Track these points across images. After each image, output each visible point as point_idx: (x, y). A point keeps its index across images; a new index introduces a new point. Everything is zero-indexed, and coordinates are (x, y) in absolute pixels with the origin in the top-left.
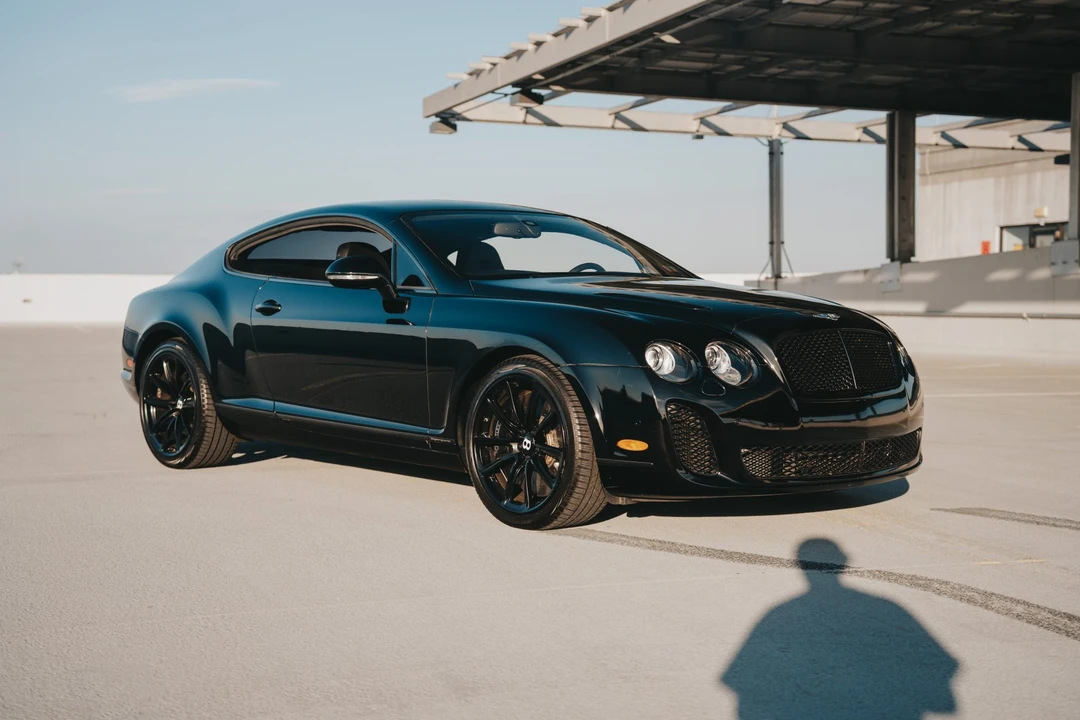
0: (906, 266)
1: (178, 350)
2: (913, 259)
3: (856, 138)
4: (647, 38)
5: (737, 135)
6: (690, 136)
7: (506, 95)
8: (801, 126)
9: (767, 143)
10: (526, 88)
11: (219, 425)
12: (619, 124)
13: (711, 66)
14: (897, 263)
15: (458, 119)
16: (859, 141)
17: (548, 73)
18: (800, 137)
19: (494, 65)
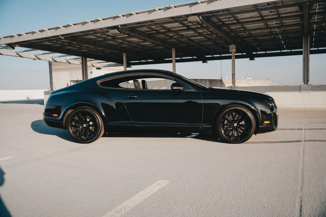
4: (58, 37)
6: (33, 59)
9: (48, 62)
12: (17, 55)
18: (55, 61)
19: (1, 39)
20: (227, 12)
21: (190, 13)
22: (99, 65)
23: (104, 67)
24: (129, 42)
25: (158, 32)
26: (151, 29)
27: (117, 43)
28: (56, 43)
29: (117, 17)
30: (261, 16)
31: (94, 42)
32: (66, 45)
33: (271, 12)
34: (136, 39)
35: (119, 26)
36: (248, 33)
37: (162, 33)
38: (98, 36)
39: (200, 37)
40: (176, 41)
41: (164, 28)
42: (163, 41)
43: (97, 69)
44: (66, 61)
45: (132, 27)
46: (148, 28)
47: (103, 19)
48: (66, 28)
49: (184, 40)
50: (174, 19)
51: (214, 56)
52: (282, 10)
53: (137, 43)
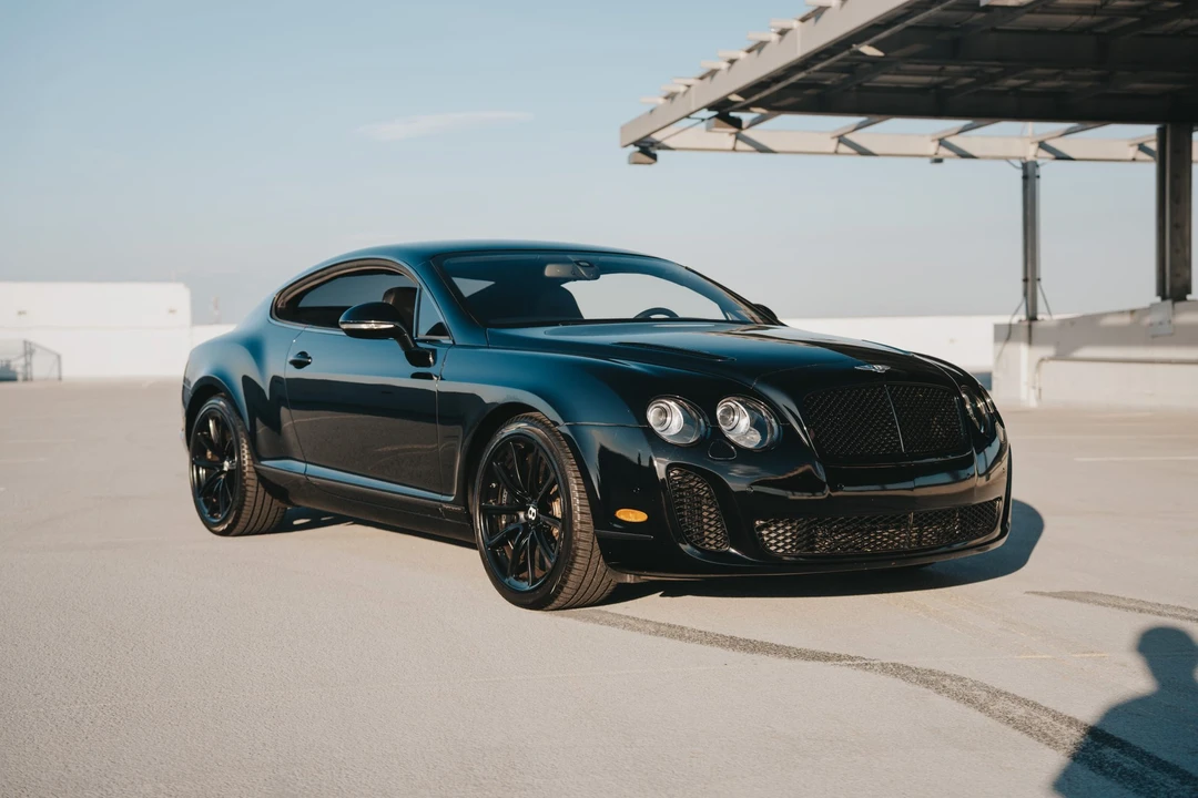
0: (1179, 305)
1: (221, 406)
2: (1189, 297)
3: (1130, 156)
4: (842, 51)
5: (985, 158)
6: (928, 160)
7: (703, 120)
8: (1061, 145)
9: (1020, 165)
10: (723, 112)
11: (261, 489)
12: (843, 148)
13: (936, 79)
14: (1169, 302)
15: (659, 148)
16: (1134, 160)
17: (746, 92)
18: (1060, 157)
19: (689, 86)
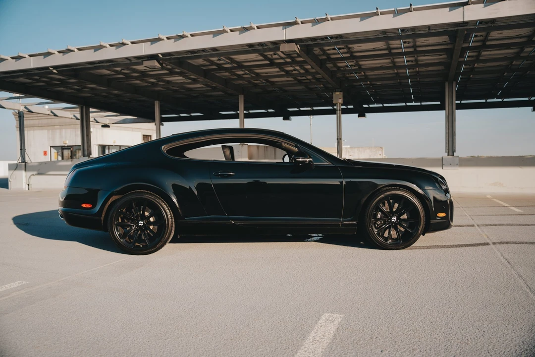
2: (91, 156)
3: (48, 114)
5: (8, 108)
9: (18, 112)
18: (30, 111)
20: (338, 40)
21: (283, 38)
22: (107, 121)
23: (116, 123)
24: (168, 82)
25: (220, 68)
26: (209, 62)
27: (147, 84)
28: (38, 81)
29: (159, 40)
30: (389, 49)
31: (108, 81)
32: (56, 85)
33: (404, 42)
34: (181, 78)
35: (160, 55)
36: (363, 74)
37: (226, 69)
38: (116, 71)
39: (286, 78)
40: (247, 83)
41: (233, 61)
42: (226, 82)
43: (103, 126)
44: (49, 112)
45: (179, 58)
46: (205, 60)
47: (132, 43)
48: (63, 55)
49: (259, 82)
50: (251, 48)
51: (302, 109)
52: (421, 41)
53: (181, 85)
